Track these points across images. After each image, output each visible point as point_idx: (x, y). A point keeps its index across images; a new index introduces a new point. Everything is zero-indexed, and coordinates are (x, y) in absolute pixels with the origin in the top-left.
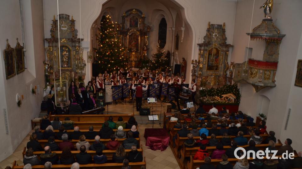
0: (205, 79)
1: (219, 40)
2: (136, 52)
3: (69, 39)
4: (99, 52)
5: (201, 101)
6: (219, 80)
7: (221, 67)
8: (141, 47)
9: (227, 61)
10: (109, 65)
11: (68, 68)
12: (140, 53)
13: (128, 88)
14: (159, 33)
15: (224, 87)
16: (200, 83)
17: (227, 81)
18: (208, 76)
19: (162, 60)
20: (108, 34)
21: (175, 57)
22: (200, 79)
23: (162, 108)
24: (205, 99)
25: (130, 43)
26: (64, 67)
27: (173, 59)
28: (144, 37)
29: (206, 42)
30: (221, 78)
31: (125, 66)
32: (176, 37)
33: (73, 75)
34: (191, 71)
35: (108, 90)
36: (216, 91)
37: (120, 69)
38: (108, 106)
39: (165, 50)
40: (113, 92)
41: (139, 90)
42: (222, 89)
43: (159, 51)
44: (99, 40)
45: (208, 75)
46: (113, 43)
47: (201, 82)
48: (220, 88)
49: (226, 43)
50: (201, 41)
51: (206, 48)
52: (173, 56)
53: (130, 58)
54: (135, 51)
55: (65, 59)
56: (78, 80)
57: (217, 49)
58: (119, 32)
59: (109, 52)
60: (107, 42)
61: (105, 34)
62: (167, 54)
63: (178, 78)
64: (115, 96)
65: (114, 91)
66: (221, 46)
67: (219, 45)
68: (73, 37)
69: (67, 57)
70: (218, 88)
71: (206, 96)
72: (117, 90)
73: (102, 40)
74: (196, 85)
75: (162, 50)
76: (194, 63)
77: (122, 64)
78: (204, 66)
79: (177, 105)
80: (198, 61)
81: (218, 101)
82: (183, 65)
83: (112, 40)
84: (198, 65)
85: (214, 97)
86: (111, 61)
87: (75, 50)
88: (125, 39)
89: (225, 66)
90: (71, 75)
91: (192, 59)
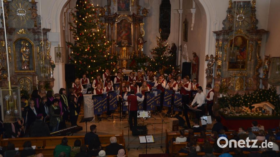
0: (226, 81)
1: (246, 24)
2: (128, 47)
3: (29, 30)
4: (74, 48)
5: (222, 114)
6: (247, 83)
7: (250, 63)
8: (135, 39)
9: (259, 54)
10: (89, 66)
11: (30, 71)
12: (134, 48)
13: (116, 98)
14: (160, 19)
15: (255, 93)
16: (219, 87)
17: (260, 83)
18: (230, 78)
19: (165, 57)
20: (87, 21)
21: (184, 52)
22: (219, 82)
23: (164, 125)
24: (226, 110)
25: (119, 33)
26: (23, 70)
27: (181, 54)
28: (139, 25)
29: (227, 29)
30: (250, 80)
31: (112, 67)
32: (184, 22)
33: (37, 81)
34: (205, 71)
35: (87, 100)
36: (243, 98)
37: (105, 71)
38: (86, 123)
39: (169, 43)
40: (95, 104)
41: (132, 100)
42: (252, 96)
43: (160, 44)
44: (74, 30)
45: (230, 75)
46: (94, 34)
47: (221, 86)
48: (248, 94)
49: (257, 27)
50: (219, 27)
51: (226, 36)
52: (181, 50)
53: (119, 55)
54: (127, 45)
55: (25, 57)
56: (44, 88)
57: (243, 38)
58: (103, 19)
59: (89, 48)
60: (85, 33)
61: (83, 22)
62: (171, 49)
63: (187, 82)
64: (98, 109)
65: (97, 103)
66: (250, 32)
67: (246, 32)
68: (36, 26)
69: (28, 55)
70: (245, 95)
71: (228, 106)
72: (101, 101)
73: (79, 31)
74: (213, 91)
75: (165, 42)
76: (209, 59)
77: (108, 64)
78: (224, 63)
79: (185, 120)
80: (214, 57)
81: (246, 113)
82: (194, 62)
83: (93, 30)
84: (215, 63)
85: (240, 108)
86: (92, 61)
87: (39, 45)
88: (112, 29)
89: (256, 62)
90: (33, 81)
91: (206, 54)
